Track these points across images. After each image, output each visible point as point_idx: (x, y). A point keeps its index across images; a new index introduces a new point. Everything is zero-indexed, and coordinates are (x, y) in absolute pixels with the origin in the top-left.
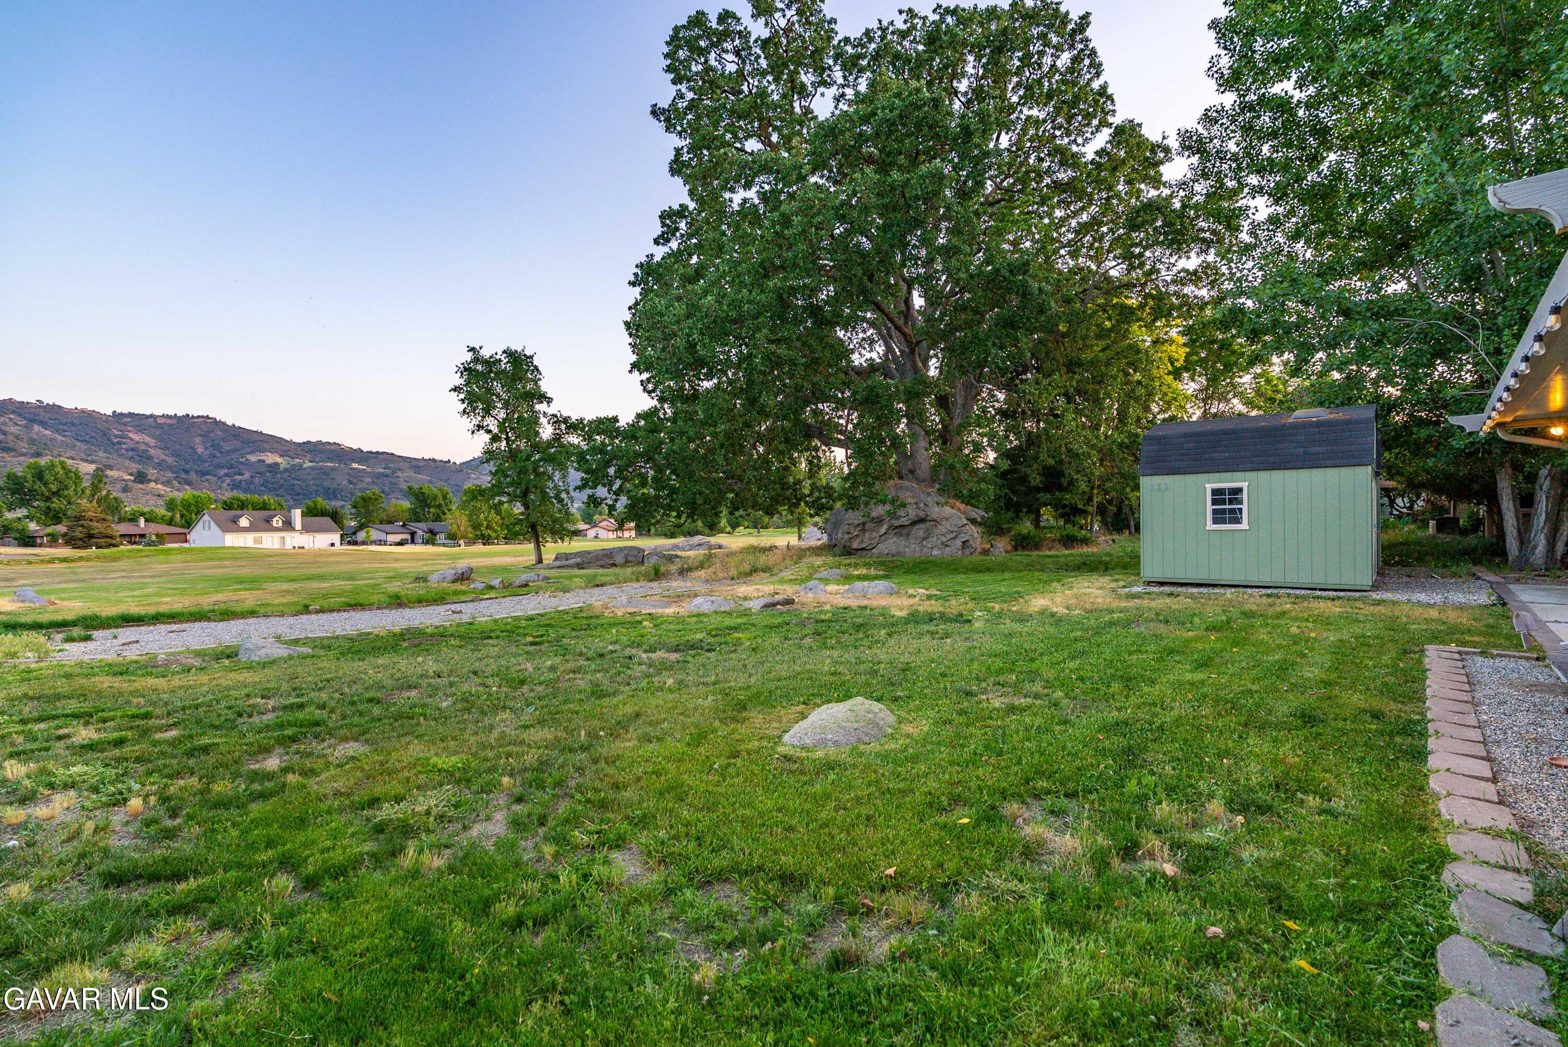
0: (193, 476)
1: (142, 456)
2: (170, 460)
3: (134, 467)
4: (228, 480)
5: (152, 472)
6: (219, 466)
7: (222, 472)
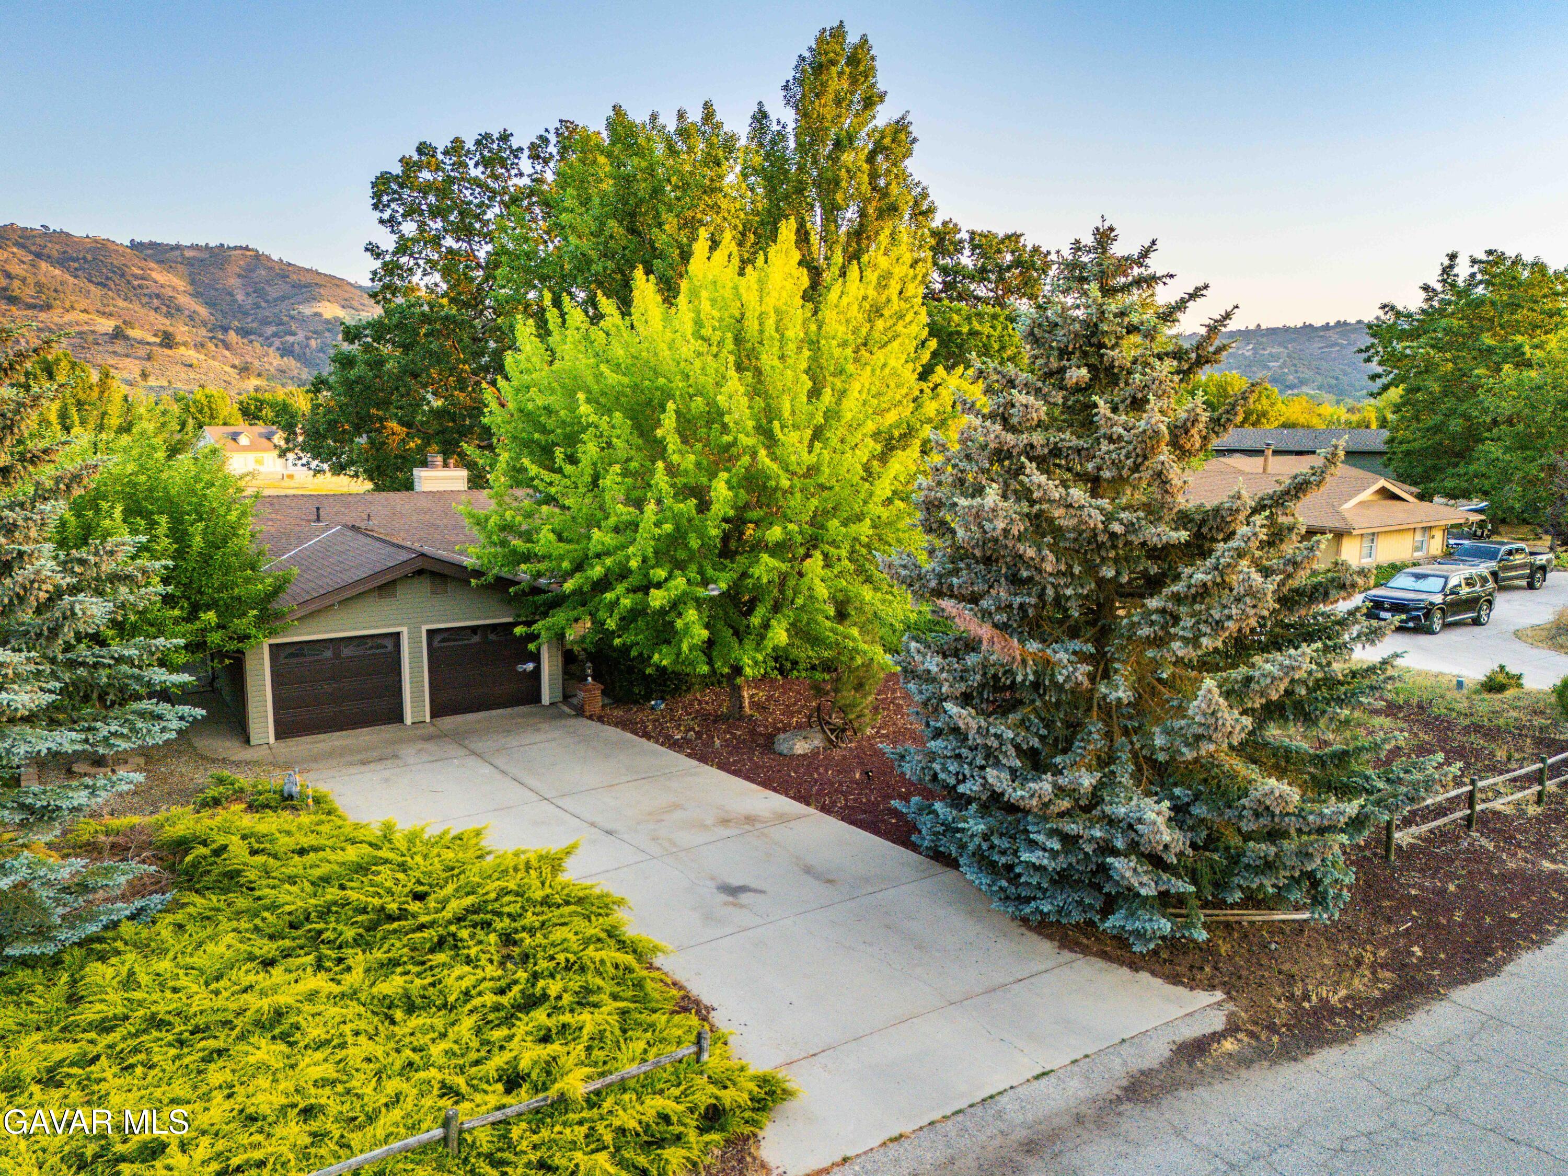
0: (232, 337)
1: (171, 309)
2: (203, 311)
3: (162, 322)
4: (277, 342)
5: (181, 331)
6: (265, 322)
7: (270, 330)
